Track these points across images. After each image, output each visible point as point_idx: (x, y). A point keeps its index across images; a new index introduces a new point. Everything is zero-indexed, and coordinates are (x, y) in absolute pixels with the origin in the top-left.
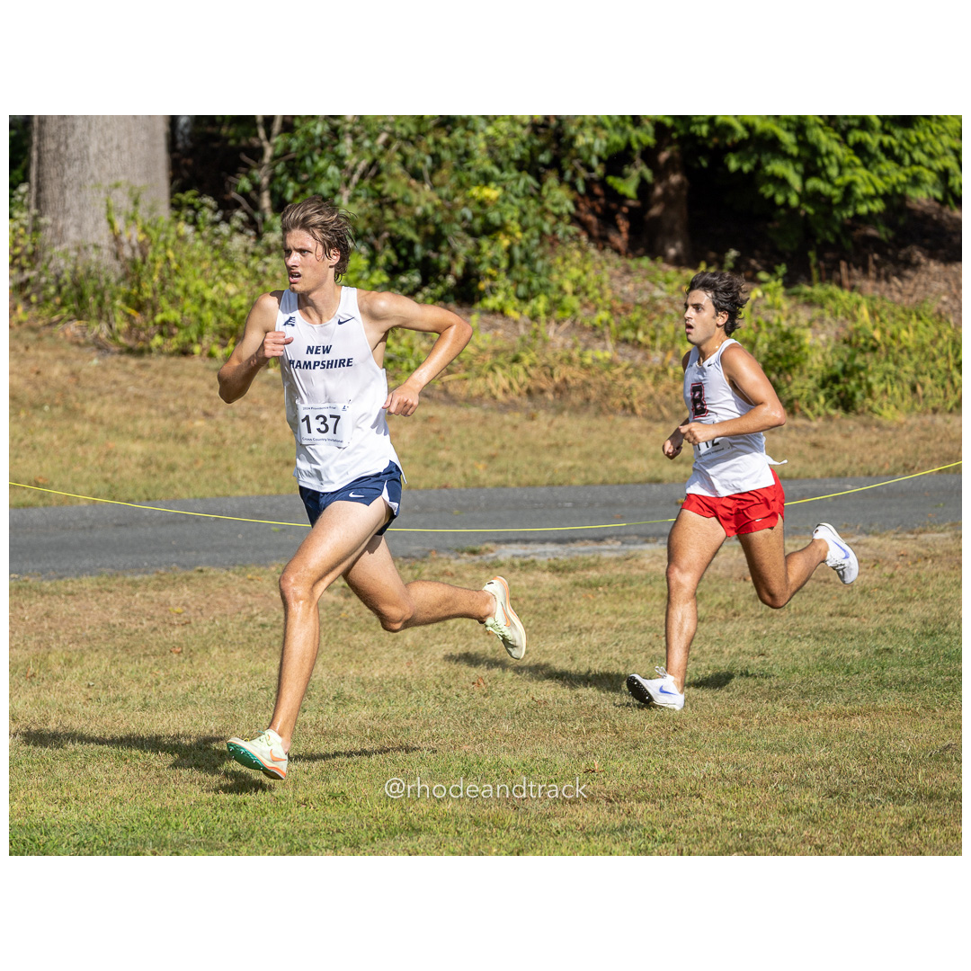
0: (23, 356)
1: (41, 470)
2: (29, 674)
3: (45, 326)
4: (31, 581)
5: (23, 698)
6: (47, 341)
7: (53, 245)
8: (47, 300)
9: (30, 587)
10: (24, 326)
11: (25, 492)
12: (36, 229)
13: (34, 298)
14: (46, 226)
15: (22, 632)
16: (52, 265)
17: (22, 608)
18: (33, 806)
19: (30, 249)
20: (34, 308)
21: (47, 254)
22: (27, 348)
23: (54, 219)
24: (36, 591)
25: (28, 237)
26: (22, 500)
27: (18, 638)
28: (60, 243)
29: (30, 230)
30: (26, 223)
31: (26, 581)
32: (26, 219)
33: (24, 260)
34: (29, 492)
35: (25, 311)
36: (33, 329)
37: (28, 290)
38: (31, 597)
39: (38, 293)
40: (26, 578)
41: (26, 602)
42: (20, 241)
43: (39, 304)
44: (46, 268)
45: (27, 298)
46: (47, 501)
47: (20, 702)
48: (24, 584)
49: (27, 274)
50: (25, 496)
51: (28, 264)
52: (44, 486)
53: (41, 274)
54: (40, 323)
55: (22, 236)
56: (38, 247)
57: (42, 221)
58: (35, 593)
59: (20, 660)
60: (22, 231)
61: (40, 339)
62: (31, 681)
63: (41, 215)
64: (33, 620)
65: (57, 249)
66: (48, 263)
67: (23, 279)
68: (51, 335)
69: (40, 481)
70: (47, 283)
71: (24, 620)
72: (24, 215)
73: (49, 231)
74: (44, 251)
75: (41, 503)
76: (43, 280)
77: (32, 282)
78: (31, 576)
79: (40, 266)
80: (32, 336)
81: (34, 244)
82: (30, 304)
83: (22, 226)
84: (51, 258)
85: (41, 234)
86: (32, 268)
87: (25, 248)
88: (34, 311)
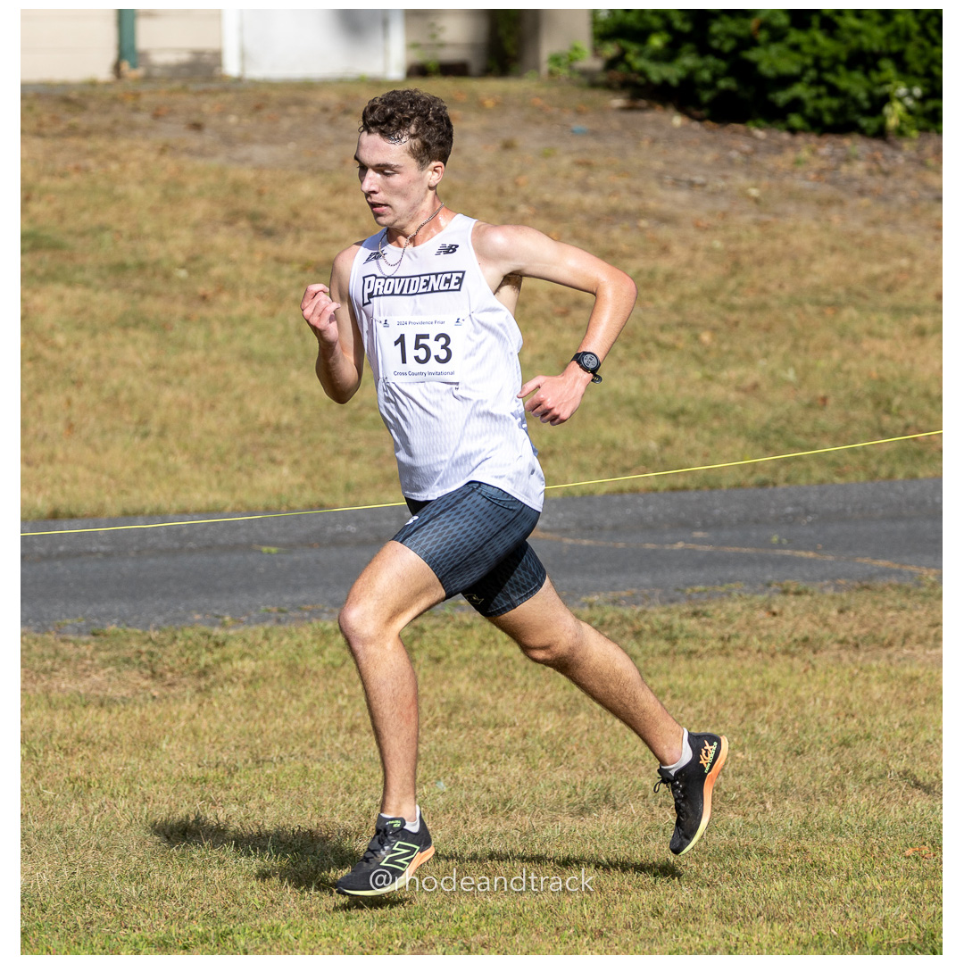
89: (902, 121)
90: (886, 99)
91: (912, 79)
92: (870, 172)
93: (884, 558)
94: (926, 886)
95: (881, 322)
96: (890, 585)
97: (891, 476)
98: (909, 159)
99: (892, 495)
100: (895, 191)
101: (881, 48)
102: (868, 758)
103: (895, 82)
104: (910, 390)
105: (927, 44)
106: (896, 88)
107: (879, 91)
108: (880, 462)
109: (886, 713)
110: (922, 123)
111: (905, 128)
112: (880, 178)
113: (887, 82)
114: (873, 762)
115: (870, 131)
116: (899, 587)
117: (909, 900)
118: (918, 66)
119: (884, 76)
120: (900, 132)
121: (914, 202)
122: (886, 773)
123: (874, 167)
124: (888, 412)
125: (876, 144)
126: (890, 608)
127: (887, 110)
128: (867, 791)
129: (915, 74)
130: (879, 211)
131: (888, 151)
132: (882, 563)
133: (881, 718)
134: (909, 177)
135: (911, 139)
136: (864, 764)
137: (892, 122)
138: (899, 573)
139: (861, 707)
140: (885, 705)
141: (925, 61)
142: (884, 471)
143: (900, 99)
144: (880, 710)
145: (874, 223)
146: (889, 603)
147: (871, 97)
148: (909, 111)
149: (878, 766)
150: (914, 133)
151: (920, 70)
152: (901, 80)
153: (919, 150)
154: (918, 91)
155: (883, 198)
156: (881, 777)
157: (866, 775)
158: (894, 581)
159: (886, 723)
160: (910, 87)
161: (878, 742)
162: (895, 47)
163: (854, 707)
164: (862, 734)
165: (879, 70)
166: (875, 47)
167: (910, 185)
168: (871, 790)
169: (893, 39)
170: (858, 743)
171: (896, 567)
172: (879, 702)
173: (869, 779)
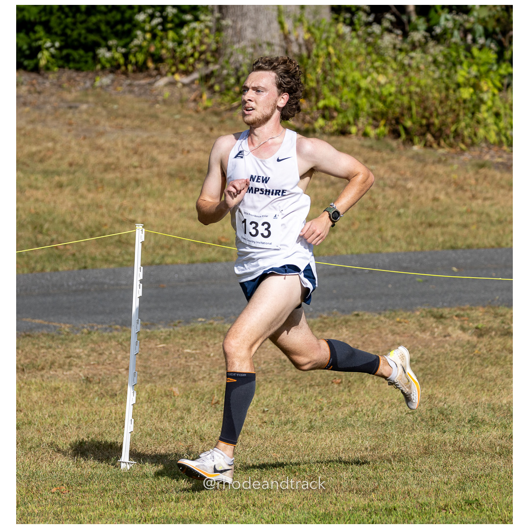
0: (208, 136)
1: (224, 230)
2: (214, 402)
3: (227, 110)
4: (215, 323)
5: (209, 422)
6: (229, 123)
7: (233, 43)
8: (228, 89)
9: (215, 329)
10: (209, 110)
11: (210, 250)
12: (219, 30)
13: (217, 88)
14: (227, 27)
15: (208, 366)
16: (232, 60)
17: (208, 346)
18: (218, 511)
19: (214, 47)
20: (217, 95)
21: (228, 51)
22: (211, 129)
23: (233, 21)
24: (220, 332)
25: (212, 36)
26: (208, 257)
27: (205, 372)
28: (239, 42)
29: (214, 30)
30: (210, 24)
31: (211, 324)
32: (210, 21)
33: (208, 55)
34: (214, 250)
35: (210, 98)
36: (217, 114)
37: (212, 81)
38: (215, 337)
39: (220, 83)
40: (211, 321)
41: (211, 341)
42: (206, 40)
43: (221, 92)
44: (227, 62)
45: (211, 88)
46: (228, 257)
47: (207, 425)
48: (210, 326)
49: (212, 67)
50: (210, 253)
51: (211, 59)
52: (226, 244)
53: (223, 68)
54: (222, 108)
55: (207, 36)
56: (221, 45)
57: (224, 22)
58: (218, 334)
59: (206, 390)
60: (207, 31)
61: (222, 122)
62: (215, 407)
63: (223, 18)
64: (217, 357)
65: (236, 46)
66: (229, 58)
67: (208, 71)
68: (231, 118)
69: (223, 240)
70: (228, 75)
71: (209, 356)
72: (209, 18)
73: (230, 31)
74: (226, 47)
75: (223, 259)
76: (225, 72)
77: (216, 74)
78: (215, 319)
79: (222, 60)
80: (216, 119)
81: (217, 42)
82: (214, 92)
83: (207, 27)
84: (232, 54)
85: (223, 34)
86: (215, 63)
87: (209, 45)
88: (217, 98)
89: (48, 61)
90: (39, 49)
91: (54, 37)
92: (30, 92)
93: (39, 318)
94: (64, 509)
95: (36, 179)
96: (42, 334)
97: (43, 270)
98: (53, 84)
99: (43, 281)
100: (45, 103)
101: (35, 19)
102: (30, 435)
103: (44, 40)
104: (54, 219)
105: (63, 16)
106: (45, 42)
107: (35, 44)
108: (36, 262)
109: (40, 409)
110: (61, 63)
111: (50, 65)
112: (36, 95)
113: (40, 39)
114: (33, 438)
115: (29, 68)
116: (48, 335)
117: (54, 518)
118: (58, 30)
119: (38, 36)
120: (47, 68)
121: (56, 109)
122: (40, 444)
123: (32, 89)
124: (41, 232)
125: (33, 75)
126: (42, 347)
127: (40, 55)
128: (29, 455)
129: (56, 34)
130: (35, 115)
131: (40, 79)
132: (37, 321)
133: (37, 412)
134: (52, 94)
135: (54, 72)
136: (27, 439)
137: (43, 62)
138: (48, 327)
139: (26, 406)
140: (40, 404)
141: (62, 26)
142: (39, 267)
143: (47, 49)
144: (36, 407)
145: (32, 122)
146: (42, 345)
147: (30, 48)
148: (53, 56)
149: (36, 440)
150: (56, 69)
151: (59, 32)
152: (48, 38)
153: (58, 78)
154: (57, 44)
155: (38, 107)
156: (37, 446)
157: (29, 445)
158: (45, 332)
159: (40, 415)
160: (53, 42)
161: (36, 426)
162: (43, 19)
163: (21, 406)
164: (26, 422)
165: (35, 32)
166: (32, 18)
167: (53, 99)
168: (32, 454)
169: (43, 14)
170: (24, 427)
171: (46, 323)
172: (36, 402)
173: (30, 448)
